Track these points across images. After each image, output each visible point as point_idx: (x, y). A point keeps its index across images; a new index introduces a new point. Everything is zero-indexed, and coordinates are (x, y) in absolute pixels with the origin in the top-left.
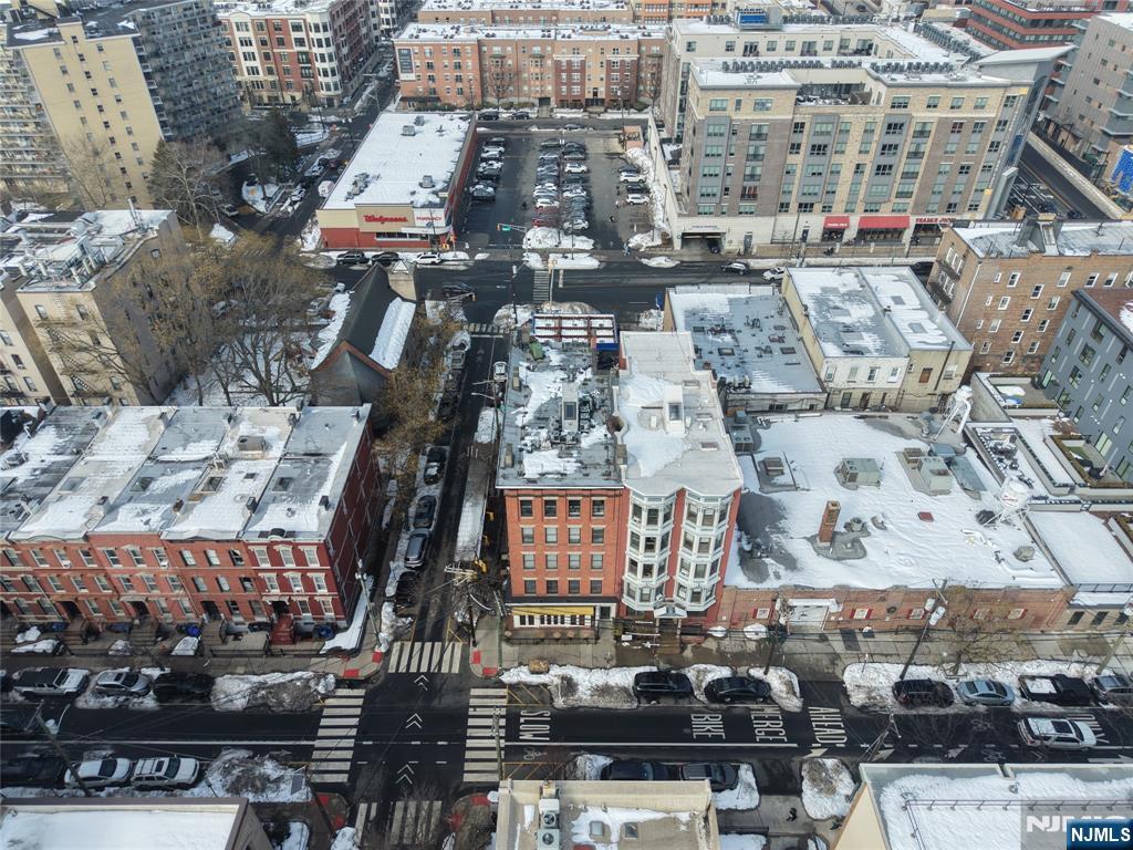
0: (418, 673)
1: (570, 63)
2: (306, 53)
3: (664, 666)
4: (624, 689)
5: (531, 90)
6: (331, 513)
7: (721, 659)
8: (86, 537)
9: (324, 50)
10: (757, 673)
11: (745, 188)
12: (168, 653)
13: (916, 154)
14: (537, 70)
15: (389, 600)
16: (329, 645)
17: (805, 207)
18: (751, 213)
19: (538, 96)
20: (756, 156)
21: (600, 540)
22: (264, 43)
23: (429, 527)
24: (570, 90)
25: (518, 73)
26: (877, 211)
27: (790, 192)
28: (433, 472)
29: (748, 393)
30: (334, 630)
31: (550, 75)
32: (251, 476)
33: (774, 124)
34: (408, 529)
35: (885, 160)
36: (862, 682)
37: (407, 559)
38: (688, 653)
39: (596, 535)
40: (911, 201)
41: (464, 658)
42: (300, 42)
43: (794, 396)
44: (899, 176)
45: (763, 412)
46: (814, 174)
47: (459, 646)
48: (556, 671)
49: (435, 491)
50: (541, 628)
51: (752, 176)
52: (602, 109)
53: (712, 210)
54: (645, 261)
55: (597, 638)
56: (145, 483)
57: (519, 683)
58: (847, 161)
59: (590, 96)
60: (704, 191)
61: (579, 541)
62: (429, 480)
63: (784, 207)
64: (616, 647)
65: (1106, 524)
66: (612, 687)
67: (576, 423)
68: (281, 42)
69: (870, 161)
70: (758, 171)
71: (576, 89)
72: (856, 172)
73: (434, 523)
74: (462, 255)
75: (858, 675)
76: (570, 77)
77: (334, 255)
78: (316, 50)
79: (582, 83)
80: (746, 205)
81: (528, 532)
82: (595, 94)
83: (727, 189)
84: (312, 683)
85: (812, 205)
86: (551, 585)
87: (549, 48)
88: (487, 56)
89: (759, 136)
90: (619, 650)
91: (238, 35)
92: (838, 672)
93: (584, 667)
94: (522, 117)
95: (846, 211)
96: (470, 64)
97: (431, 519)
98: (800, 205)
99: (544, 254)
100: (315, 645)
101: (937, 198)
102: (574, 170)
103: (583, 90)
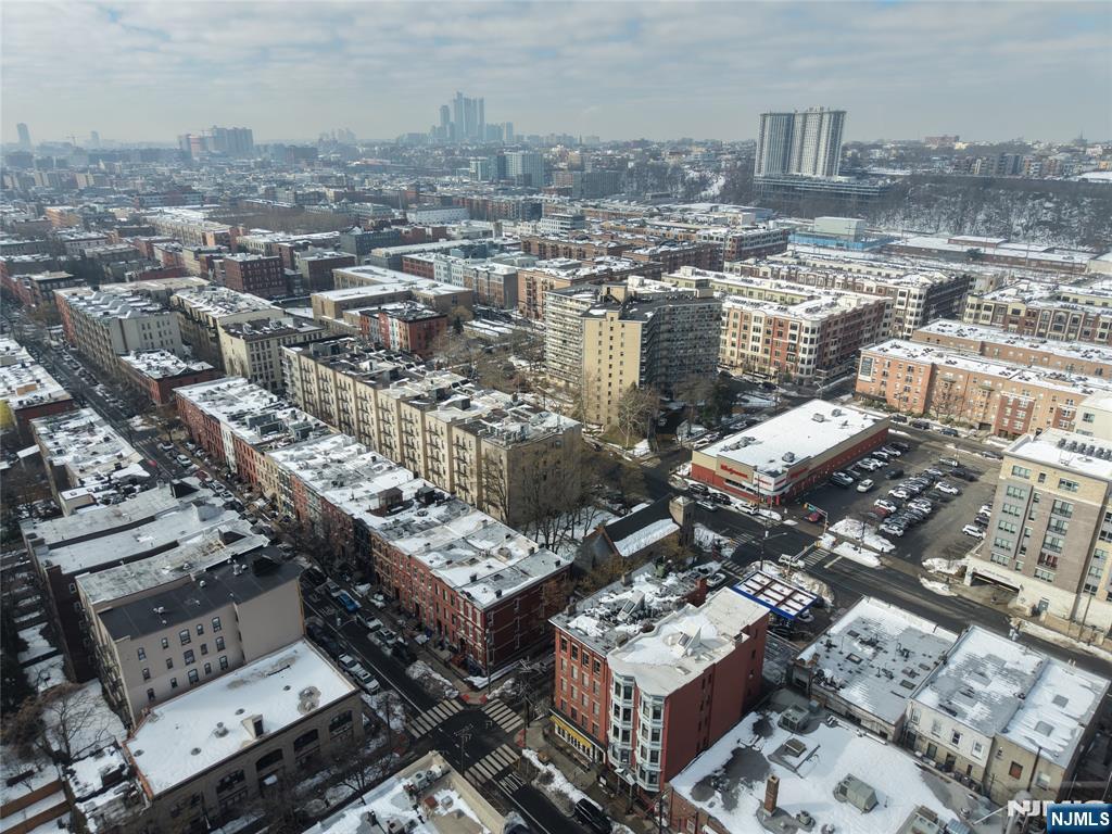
0: (492, 719)
1: (1017, 402)
2: (795, 345)
3: (608, 811)
4: (571, 803)
5: (973, 414)
6: (497, 600)
8: (410, 556)
9: (807, 346)
11: (1042, 555)
12: (413, 637)
14: (984, 400)
15: (516, 678)
16: (471, 678)
18: (1049, 581)
19: (980, 420)
20: (1058, 529)
22: (768, 332)
24: (1012, 423)
25: (964, 397)
27: (1098, 577)
29: (834, 692)
30: (479, 673)
31: (995, 406)
32: (489, 567)
33: (1079, 506)
38: (630, 818)
39: (596, 688)
41: (517, 729)
42: (793, 337)
43: (868, 715)
45: (839, 715)
47: (522, 721)
48: (551, 768)
51: (1053, 546)
54: (924, 581)
55: (589, 769)
56: (451, 547)
57: (529, 759)
60: (998, 541)
63: (1090, 589)
66: (567, 796)
68: (780, 334)
70: (1060, 544)
71: (1019, 425)
74: (776, 516)
77: (691, 482)
78: (802, 345)
79: (1026, 421)
80: (1043, 571)
81: (565, 663)
83: (1024, 549)
84: (445, 687)
86: (574, 713)
87: (1000, 385)
88: (938, 377)
89: (1063, 511)
91: (754, 324)
93: (566, 778)
94: (950, 433)
96: (921, 381)
99: (840, 539)
100: (465, 674)
102: (943, 489)
103: (1026, 427)
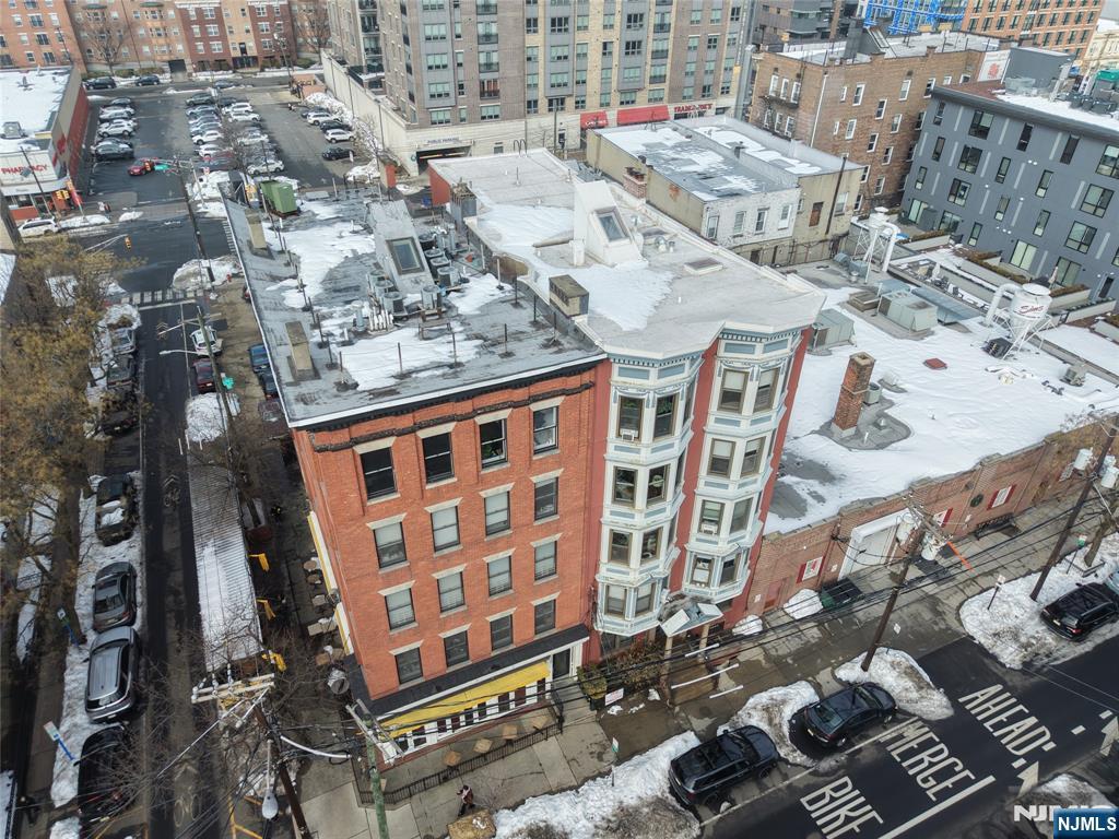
1: (200, 12)
3: (702, 725)
4: (658, 803)
5: (154, 52)
7: (785, 672)
10: (850, 672)
11: (482, 83)
13: (662, 28)
14: (157, 24)
15: (65, 813)
17: (556, 104)
18: (496, 116)
19: (166, 58)
20: (488, 38)
21: (549, 508)
23: (131, 622)
24: (208, 47)
25: (130, 27)
26: (633, 102)
27: (536, 85)
28: (116, 517)
31: (176, 30)
34: (83, 640)
35: (633, 35)
36: (997, 626)
37: (91, 705)
38: (727, 683)
39: (545, 498)
40: (665, 86)
44: (649, 56)
46: (559, 58)
48: (510, 823)
49: (128, 552)
50: (441, 744)
51: (489, 66)
52: (258, 70)
53: (448, 116)
55: (561, 719)
58: (593, 38)
59: (237, 54)
60: (433, 90)
61: (507, 525)
62: (110, 536)
63: (532, 105)
64: (600, 722)
65: (1093, 331)
66: (637, 810)
67: (427, 277)
69: (617, 37)
70: (495, 58)
71: (217, 46)
72: (604, 54)
73: (139, 612)
75: (986, 617)
76: (204, 31)
79: (223, 37)
80: (489, 107)
81: (390, 536)
82: (244, 51)
83: (461, 86)
85: (562, 101)
86: (455, 648)
88: (78, 7)
89: (487, 8)
90: (611, 726)
92: (954, 624)
93: (562, 790)
94: (149, 82)
95: (602, 105)
97: (131, 606)
98: (551, 102)
101: (690, 81)
103: (226, 47)
